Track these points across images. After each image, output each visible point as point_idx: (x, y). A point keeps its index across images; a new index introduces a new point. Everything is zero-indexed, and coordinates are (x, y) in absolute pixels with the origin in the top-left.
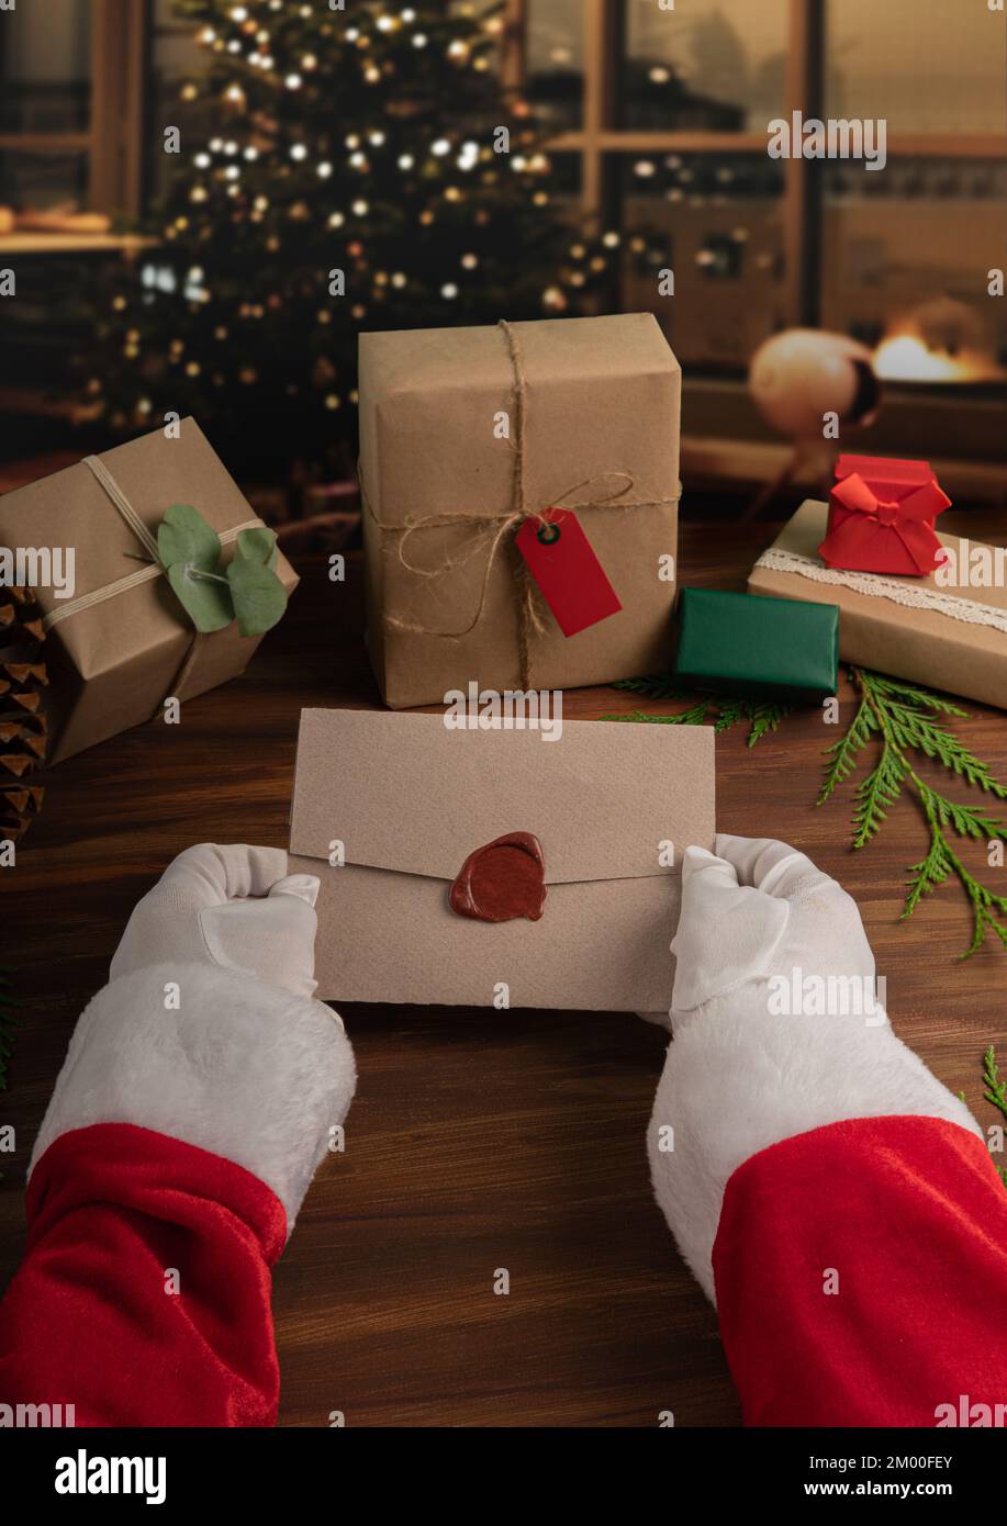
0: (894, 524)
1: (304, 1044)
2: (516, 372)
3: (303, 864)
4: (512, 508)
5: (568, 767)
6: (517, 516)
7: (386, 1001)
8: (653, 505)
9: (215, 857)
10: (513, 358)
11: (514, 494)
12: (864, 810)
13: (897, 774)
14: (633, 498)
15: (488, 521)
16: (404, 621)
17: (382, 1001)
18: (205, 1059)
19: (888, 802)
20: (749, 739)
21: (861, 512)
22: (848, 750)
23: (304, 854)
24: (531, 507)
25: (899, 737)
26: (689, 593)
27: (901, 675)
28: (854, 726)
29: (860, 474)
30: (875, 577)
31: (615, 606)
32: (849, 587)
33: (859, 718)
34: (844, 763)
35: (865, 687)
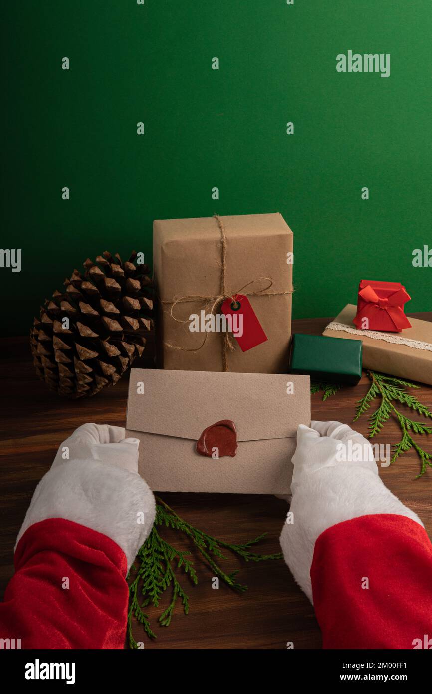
0: (386, 308)
1: (135, 492)
2: (222, 233)
3: (132, 433)
4: (220, 293)
5: (247, 392)
6: (222, 297)
7: (169, 491)
8: (281, 294)
9: (95, 429)
10: (220, 227)
11: (221, 288)
12: (373, 424)
13: (388, 410)
14: (272, 290)
15: (210, 300)
16: (172, 345)
17: (167, 491)
18: (93, 495)
19: (385, 421)
20: (323, 398)
21: (371, 303)
22: (367, 402)
23: (132, 429)
24: (229, 293)
25: (389, 396)
26: (297, 335)
27: (390, 373)
28: (369, 392)
29: (371, 286)
30: (378, 332)
31: (265, 339)
32: (366, 336)
33: (371, 389)
34: (365, 406)
35: (374, 378)
